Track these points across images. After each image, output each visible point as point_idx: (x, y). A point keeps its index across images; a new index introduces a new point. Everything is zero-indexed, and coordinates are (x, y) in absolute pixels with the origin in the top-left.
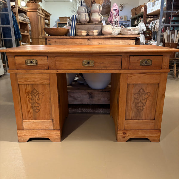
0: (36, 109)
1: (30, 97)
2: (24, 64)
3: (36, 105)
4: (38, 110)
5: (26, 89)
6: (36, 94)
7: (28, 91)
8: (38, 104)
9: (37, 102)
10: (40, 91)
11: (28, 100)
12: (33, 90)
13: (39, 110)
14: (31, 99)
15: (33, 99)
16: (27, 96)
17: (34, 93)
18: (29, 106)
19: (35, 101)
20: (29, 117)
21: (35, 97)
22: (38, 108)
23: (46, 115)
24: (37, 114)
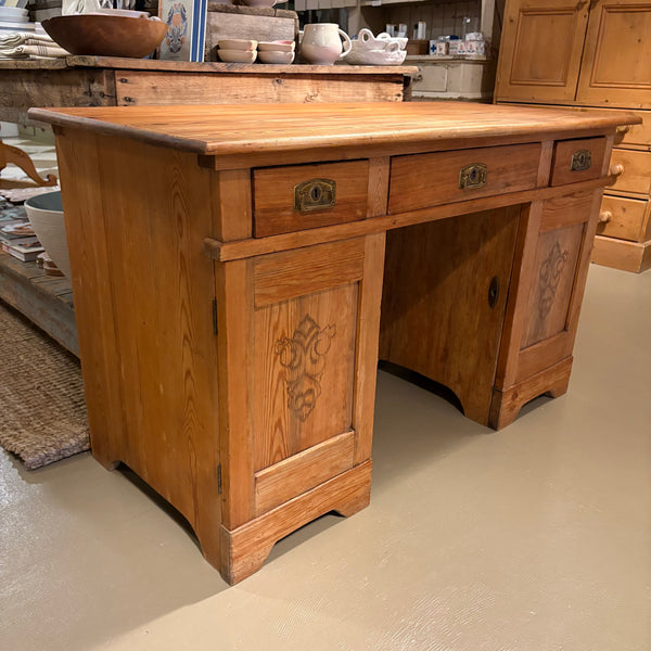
0: (304, 404)
1: (288, 356)
2: (285, 209)
3: (306, 385)
4: (309, 405)
5: (276, 328)
6: (308, 339)
7: (283, 334)
8: (311, 378)
9: (307, 375)
10: (324, 321)
11: (281, 375)
12: (301, 323)
13: (311, 405)
14: (289, 366)
15: (295, 364)
16: (275, 360)
17: (302, 338)
18: (279, 401)
19: (301, 371)
20: (274, 450)
21: (305, 350)
22: (309, 398)
23: (334, 416)
24: (305, 425)
